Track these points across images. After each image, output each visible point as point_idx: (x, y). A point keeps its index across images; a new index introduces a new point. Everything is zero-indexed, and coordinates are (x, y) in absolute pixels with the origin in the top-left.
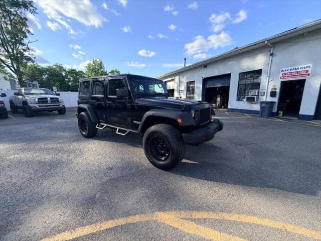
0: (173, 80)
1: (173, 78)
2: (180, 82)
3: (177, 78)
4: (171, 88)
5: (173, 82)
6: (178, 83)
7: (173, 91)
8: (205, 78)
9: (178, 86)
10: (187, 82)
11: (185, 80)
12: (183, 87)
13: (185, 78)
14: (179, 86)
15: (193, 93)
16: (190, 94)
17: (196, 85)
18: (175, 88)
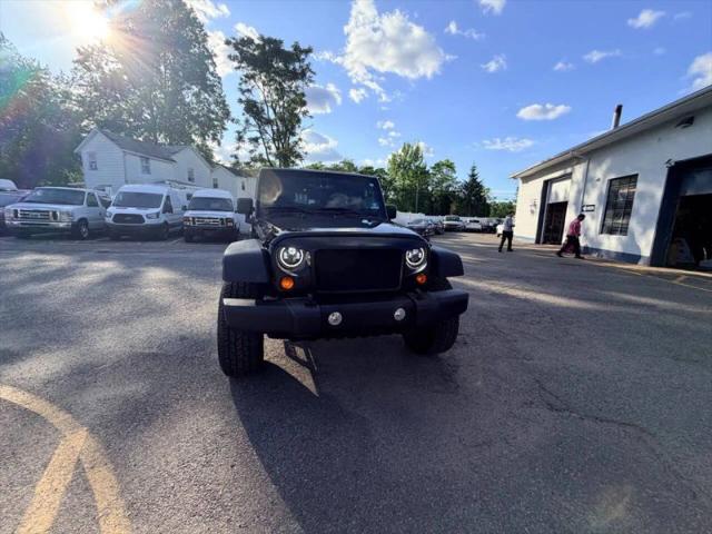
0: (568, 176)
1: (569, 170)
2: (587, 179)
3: (579, 171)
4: (561, 199)
5: (567, 183)
6: (582, 185)
7: (562, 206)
8: (679, 164)
9: (579, 192)
10: (611, 181)
11: (603, 172)
12: (594, 197)
13: (604, 167)
14: (583, 191)
15: (627, 214)
16: (616, 216)
17: (640, 186)
18: (571, 199)
